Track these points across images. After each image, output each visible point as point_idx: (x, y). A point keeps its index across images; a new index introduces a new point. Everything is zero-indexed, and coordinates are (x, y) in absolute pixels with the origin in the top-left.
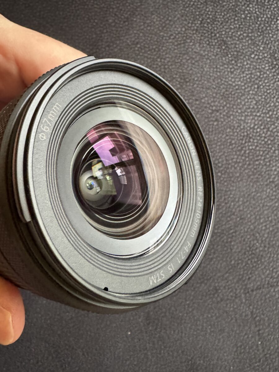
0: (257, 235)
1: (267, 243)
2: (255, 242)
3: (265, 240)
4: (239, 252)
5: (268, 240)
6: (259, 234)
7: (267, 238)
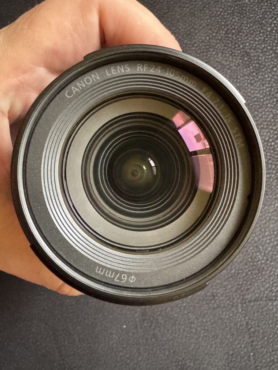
0: (261, 247)
1: (270, 256)
2: (258, 254)
3: (268, 253)
4: (241, 262)
5: (271, 253)
6: (263, 246)
7: (270, 251)
